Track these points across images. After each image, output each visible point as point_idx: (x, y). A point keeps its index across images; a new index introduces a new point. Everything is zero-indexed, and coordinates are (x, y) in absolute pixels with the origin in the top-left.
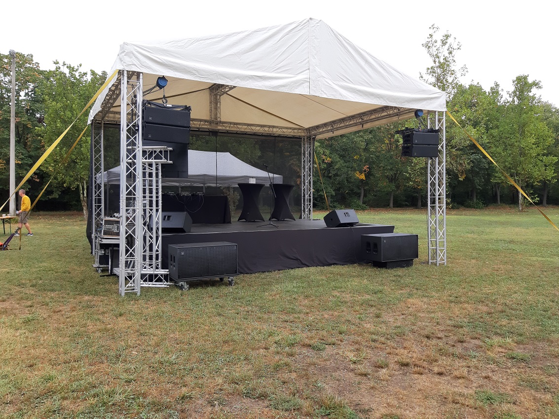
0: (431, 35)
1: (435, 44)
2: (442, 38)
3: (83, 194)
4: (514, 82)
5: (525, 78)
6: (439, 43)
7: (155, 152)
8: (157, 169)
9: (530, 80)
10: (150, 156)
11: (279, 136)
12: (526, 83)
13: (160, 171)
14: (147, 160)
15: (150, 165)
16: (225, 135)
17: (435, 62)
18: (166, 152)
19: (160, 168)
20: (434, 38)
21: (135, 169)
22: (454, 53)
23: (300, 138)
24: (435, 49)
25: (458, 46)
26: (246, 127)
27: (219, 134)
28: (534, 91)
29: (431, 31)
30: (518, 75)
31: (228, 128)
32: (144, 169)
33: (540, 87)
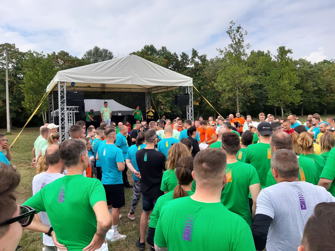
0: (231, 27)
1: (233, 32)
2: (237, 29)
3: (45, 118)
4: (277, 50)
5: (284, 48)
6: (235, 32)
7: (72, 108)
8: (73, 115)
9: (286, 49)
10: (70, 110)
11: (134, 92)
12: (284, 50)
13: (74, 115)
14: (69, 112)
15: (71, 113)
16: (109, 93)
17: (233, 41)
18: (76, 108)
19: (74, 114)
20: (232, 29)
21: (64, 116)
22: (243, 37)
23: (144, 93)
24: (233, 34)
25: (246, 33)
26: (118, 89)
27: (106, 93)
28: (289, 55)
29: (231, 25)
30: (280, 46)
31: (110, 90)
32: (68, 115)
33: (292, 53)
